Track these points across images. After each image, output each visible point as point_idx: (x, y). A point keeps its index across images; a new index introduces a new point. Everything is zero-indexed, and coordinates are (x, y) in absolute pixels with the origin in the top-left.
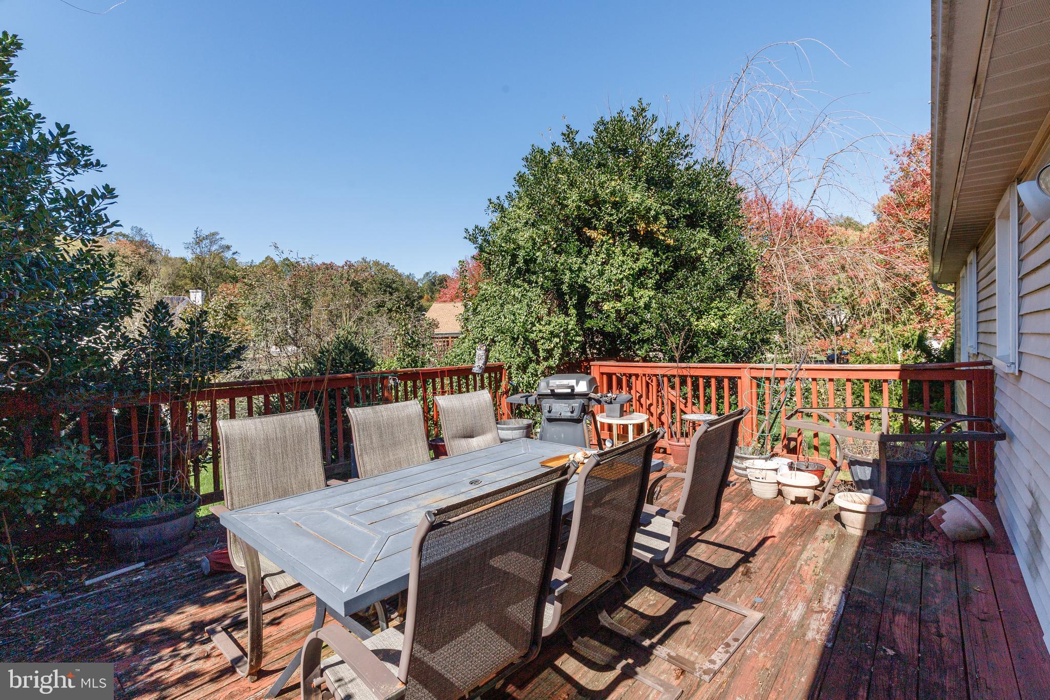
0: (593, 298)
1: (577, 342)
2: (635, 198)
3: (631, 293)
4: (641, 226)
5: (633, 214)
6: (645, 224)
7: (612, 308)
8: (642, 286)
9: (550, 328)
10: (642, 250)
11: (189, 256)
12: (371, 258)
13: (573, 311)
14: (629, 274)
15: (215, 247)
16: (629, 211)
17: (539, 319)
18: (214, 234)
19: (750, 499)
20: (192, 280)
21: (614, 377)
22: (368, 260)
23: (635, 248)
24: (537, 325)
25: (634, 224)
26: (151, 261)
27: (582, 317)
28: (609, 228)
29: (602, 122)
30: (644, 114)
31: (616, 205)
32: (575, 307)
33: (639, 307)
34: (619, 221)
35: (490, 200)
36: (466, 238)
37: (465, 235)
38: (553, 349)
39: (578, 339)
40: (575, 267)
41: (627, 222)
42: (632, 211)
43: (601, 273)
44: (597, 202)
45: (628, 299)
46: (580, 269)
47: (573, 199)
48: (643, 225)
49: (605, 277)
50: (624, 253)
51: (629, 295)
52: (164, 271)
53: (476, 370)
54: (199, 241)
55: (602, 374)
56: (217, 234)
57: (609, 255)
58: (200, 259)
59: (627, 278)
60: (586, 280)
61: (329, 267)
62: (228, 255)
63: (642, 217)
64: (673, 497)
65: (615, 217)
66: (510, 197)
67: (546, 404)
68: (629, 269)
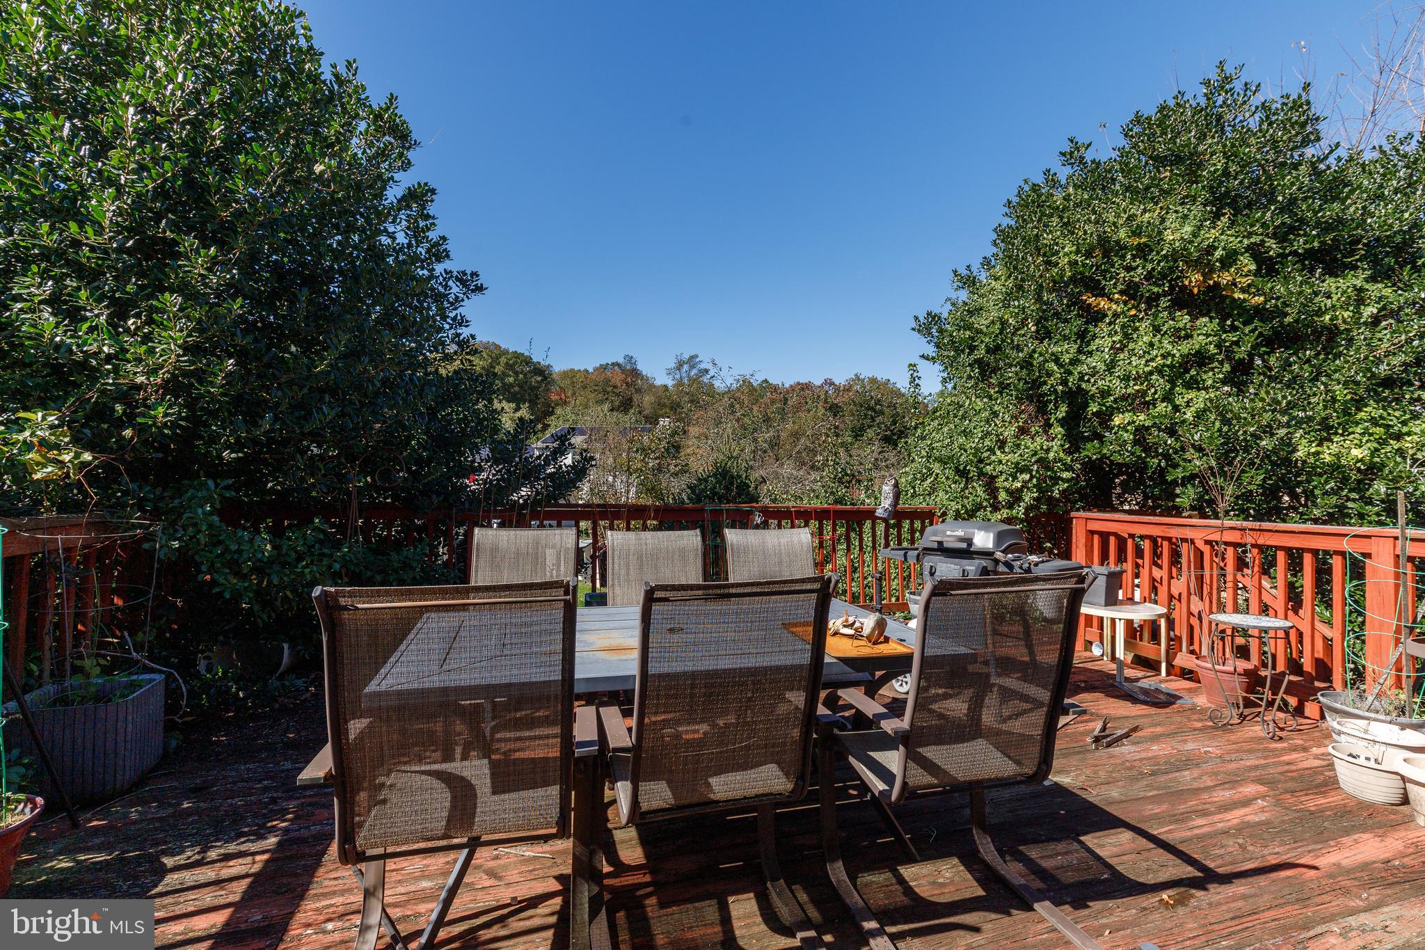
0: (1094, 408)
1: (1064, 480)
2: (1176, 233)
3: (1167, 398)
4: (1194, 279)
5: (1175, 261)
6: (1203, 275)
7: (1129, 424)
8: (1193, 385)
9: (1015, 458)
10: (1198, 323)
11: (670, 383)
12: (866, 374)
13: (1058, 430)
14: (1164, 365)
15: (694, 372)
16: (1166, 256)
17: (1002, 444)
18: (692, 357)
19: (1322, 793)
20: (671, 408)
21: (1112, 539)
22: (861, 377)
23: (1184, 319)
24: (998, 453)
25: (1178, 278)
26: (638, 391)
27: (1074, 441)
28: (1131, 291)
29: (1138, 120)
30: (1228, 87)
31: (1143, 251)
32: (1062, 422)
33: (1184, 422)
34: (1149, 277)
35: (955, 272)
36: (913, 329)
37: (914, 325)
38: (1020, 490)
39: (1066, 475)
40: (1066, 358)
41: (1163, 276)
42: (1174, 256)
43: (1111, 366)
44: (1108, 248)
45: (1162, 407)
46: (1074, 362)
47: (1067, 252)
48: (1199, 277)
49: (1118, 372)
50: (1157, 329)
51: (1163, 401)
52: (648, 400)
53: (880, 512)
54: (680, 365)
55: (1092, 532)
56: (697, 356)
57: (1127, 336)
58: (680, 383)
59: (1159, 371)
60: (1081, 379)
61: (805, 387)
62: (705, 379)
63: (1196, 264)
64: (1149, 749)
65: (1140, 270)
66: (987, 263)
67: (928, 562)
68: (1164, 357)
